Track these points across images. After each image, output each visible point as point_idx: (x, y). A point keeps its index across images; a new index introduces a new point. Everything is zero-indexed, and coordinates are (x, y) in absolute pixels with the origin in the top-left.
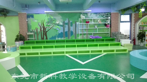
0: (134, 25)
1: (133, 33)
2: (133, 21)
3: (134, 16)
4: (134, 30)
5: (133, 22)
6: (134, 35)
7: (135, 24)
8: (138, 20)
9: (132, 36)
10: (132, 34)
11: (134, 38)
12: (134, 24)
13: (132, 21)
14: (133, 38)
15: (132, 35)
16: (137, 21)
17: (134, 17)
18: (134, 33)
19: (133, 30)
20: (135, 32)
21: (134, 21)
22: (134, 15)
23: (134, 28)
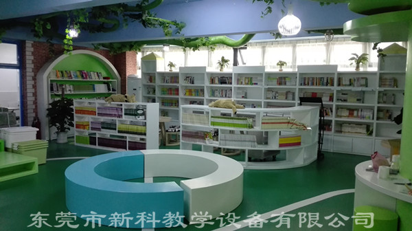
0: (34, 79)
1: (32, 103)
2: (30, 66)
3: (32, 49)
4: (35, 94)
5: (31, 70)
6: (36, 111)
7: (35, 75)
8: (44, 63)
9: (29, 115)
10: (29, 107)
11: (35, 120)
12: (33, 74)
13: (27, 66)
14: (32, 119)
15: (29, 111)
16: (41, 67)
17: (33, 54)
18: (35, 103)
19: (31, 95)
20: (38, 102)
21: (32, 66)
22: (33, 46)
23: (34, 87)
